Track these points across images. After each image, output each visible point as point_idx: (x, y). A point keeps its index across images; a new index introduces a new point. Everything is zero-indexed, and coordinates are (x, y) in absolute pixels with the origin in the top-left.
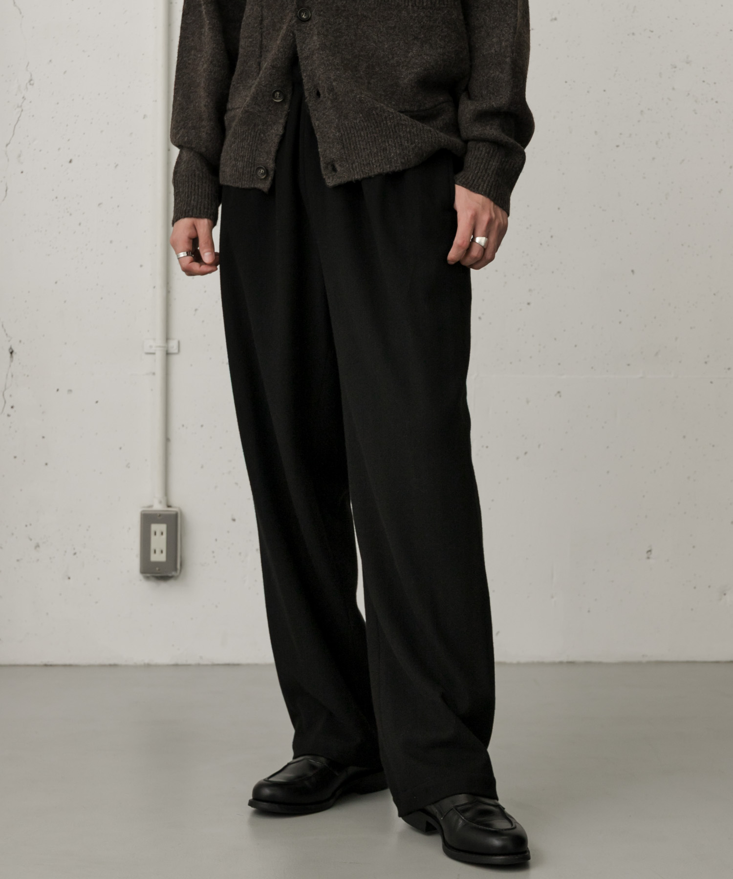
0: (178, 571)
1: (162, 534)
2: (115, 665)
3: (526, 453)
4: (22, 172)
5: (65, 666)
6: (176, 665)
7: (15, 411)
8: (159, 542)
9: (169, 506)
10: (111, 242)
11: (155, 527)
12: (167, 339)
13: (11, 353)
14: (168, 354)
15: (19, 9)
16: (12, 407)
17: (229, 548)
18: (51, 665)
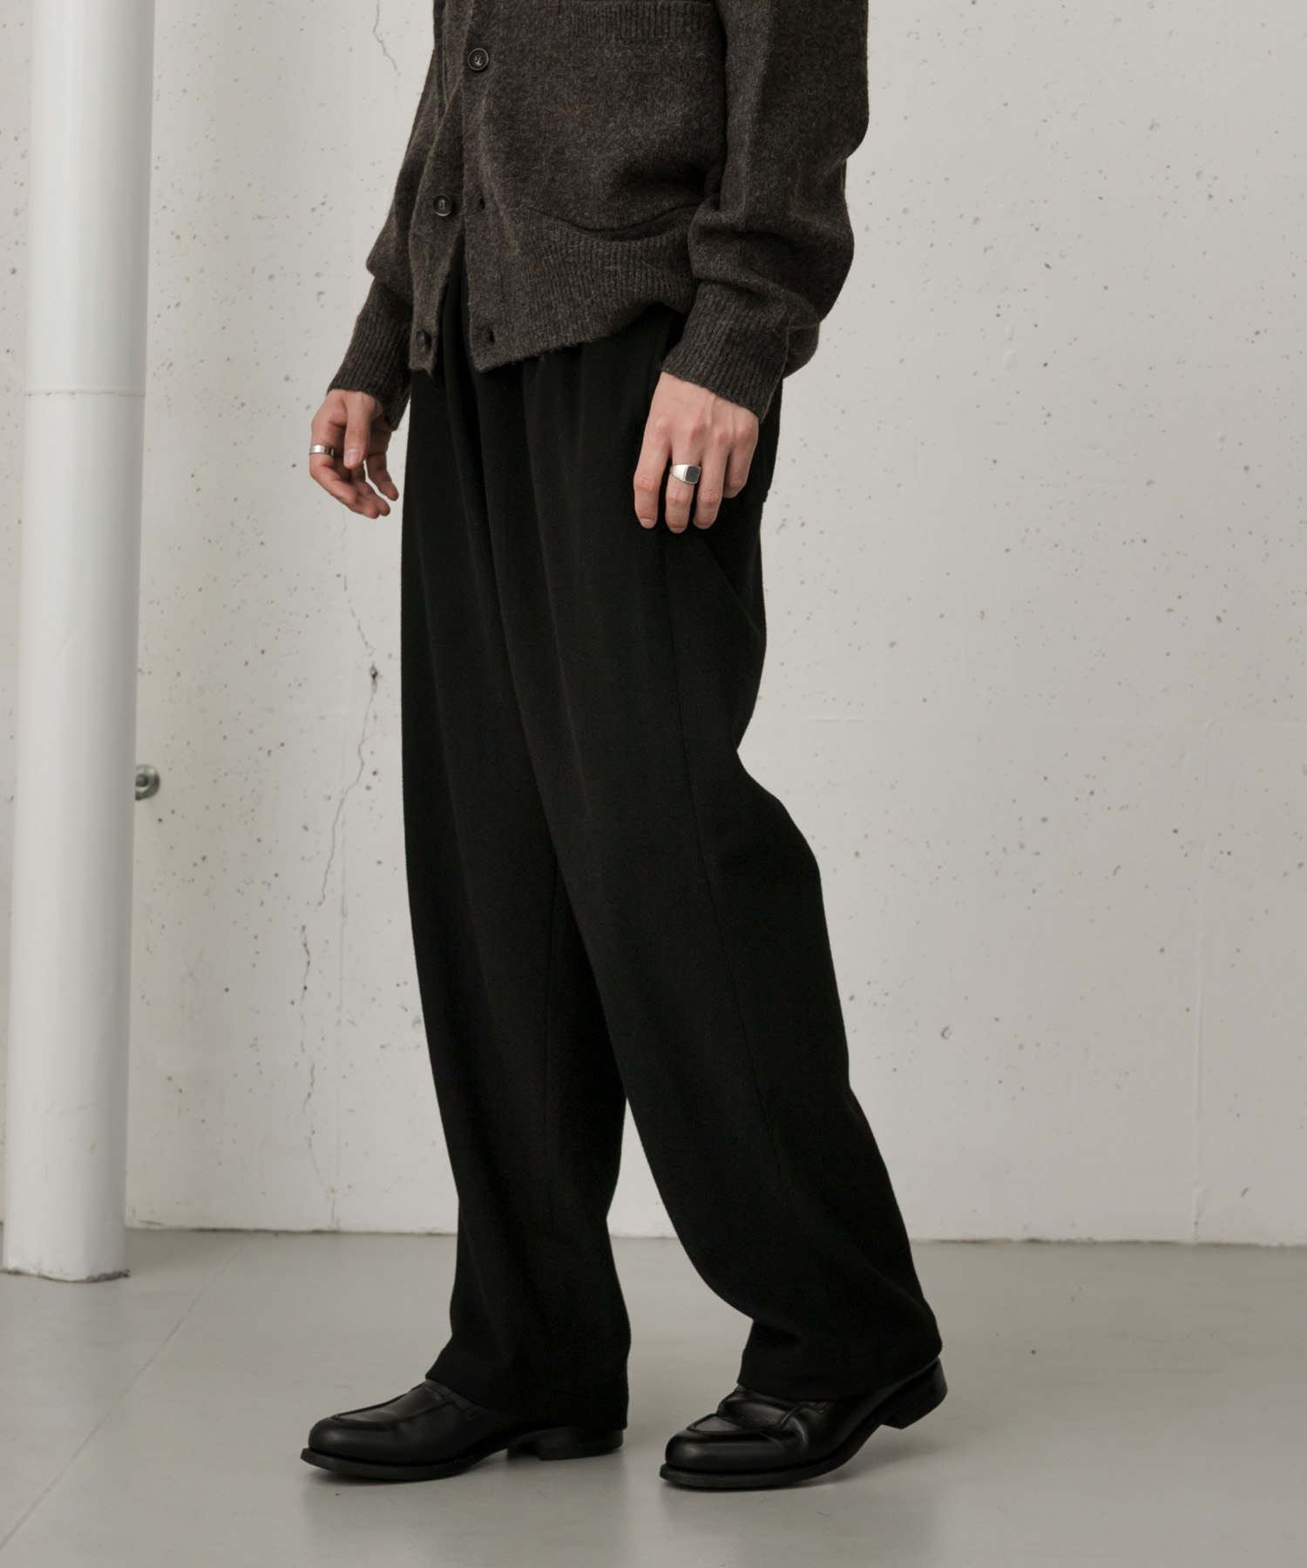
3: (1300, 865)
6: (662, 1239)
7: (380, 780)
13: (374, 676)
15: (393, 61)
16: (375, 773)
18: (439, 1235)
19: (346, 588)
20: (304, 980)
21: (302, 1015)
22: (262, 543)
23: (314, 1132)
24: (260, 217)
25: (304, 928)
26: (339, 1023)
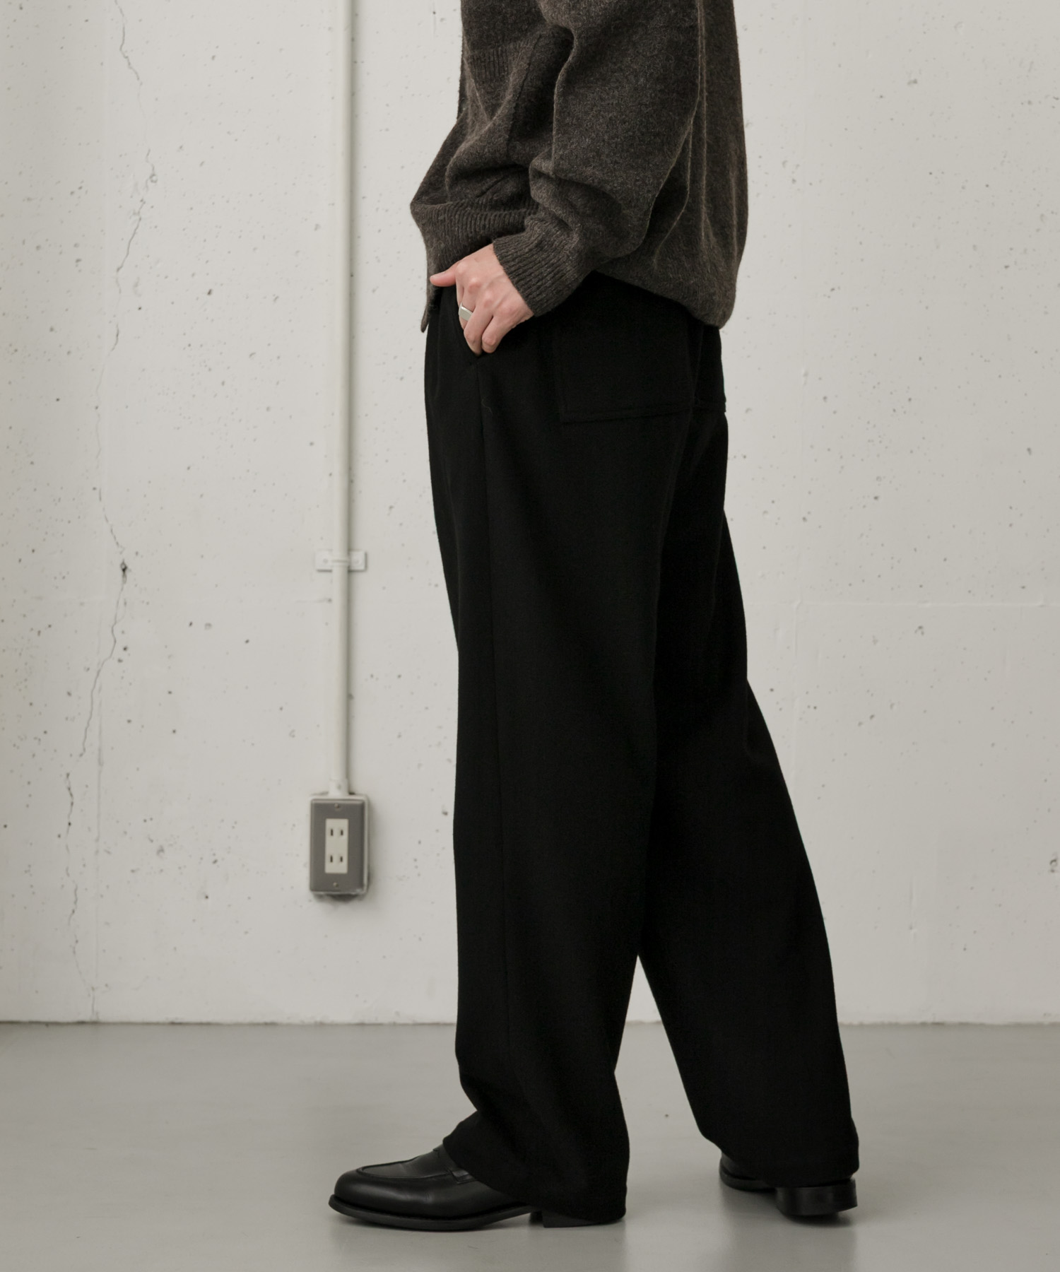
0: (365, 888)
1: (342, 833)
2: (273, 1024)
3: (872, 717)
4: (140, 309)
5: (201, 1024)
6: (362, 1025)
7: (129, 655)
8: (337, 845)
9: (351, 793)
10: (268, 409)
11: (331, 824)
12: (349, 549)
13: (124, 570)
14: (350, 571)
15: (136, 73)
16: (125, 649)
17: (438, 855)
18: (180, 1024)
19: (100, 499)
20: (69, 816)
21: (67, 847)
22: (32, 463)
23: (77, 942)
24: (29, 199)
25: (68, 775)
26: (97, 852)
